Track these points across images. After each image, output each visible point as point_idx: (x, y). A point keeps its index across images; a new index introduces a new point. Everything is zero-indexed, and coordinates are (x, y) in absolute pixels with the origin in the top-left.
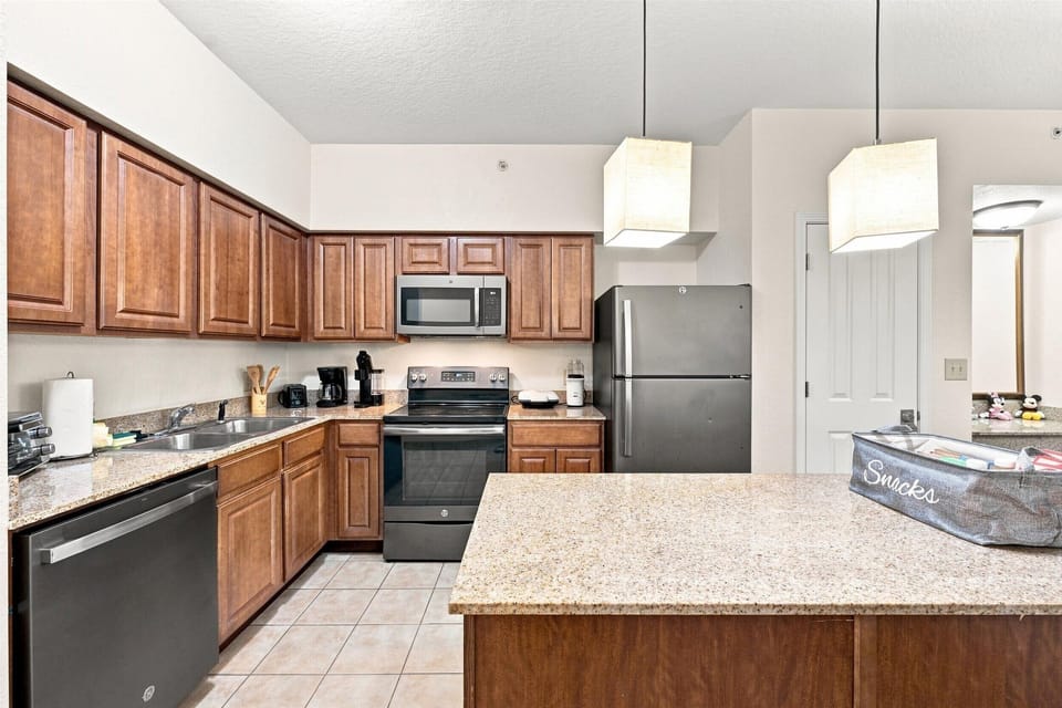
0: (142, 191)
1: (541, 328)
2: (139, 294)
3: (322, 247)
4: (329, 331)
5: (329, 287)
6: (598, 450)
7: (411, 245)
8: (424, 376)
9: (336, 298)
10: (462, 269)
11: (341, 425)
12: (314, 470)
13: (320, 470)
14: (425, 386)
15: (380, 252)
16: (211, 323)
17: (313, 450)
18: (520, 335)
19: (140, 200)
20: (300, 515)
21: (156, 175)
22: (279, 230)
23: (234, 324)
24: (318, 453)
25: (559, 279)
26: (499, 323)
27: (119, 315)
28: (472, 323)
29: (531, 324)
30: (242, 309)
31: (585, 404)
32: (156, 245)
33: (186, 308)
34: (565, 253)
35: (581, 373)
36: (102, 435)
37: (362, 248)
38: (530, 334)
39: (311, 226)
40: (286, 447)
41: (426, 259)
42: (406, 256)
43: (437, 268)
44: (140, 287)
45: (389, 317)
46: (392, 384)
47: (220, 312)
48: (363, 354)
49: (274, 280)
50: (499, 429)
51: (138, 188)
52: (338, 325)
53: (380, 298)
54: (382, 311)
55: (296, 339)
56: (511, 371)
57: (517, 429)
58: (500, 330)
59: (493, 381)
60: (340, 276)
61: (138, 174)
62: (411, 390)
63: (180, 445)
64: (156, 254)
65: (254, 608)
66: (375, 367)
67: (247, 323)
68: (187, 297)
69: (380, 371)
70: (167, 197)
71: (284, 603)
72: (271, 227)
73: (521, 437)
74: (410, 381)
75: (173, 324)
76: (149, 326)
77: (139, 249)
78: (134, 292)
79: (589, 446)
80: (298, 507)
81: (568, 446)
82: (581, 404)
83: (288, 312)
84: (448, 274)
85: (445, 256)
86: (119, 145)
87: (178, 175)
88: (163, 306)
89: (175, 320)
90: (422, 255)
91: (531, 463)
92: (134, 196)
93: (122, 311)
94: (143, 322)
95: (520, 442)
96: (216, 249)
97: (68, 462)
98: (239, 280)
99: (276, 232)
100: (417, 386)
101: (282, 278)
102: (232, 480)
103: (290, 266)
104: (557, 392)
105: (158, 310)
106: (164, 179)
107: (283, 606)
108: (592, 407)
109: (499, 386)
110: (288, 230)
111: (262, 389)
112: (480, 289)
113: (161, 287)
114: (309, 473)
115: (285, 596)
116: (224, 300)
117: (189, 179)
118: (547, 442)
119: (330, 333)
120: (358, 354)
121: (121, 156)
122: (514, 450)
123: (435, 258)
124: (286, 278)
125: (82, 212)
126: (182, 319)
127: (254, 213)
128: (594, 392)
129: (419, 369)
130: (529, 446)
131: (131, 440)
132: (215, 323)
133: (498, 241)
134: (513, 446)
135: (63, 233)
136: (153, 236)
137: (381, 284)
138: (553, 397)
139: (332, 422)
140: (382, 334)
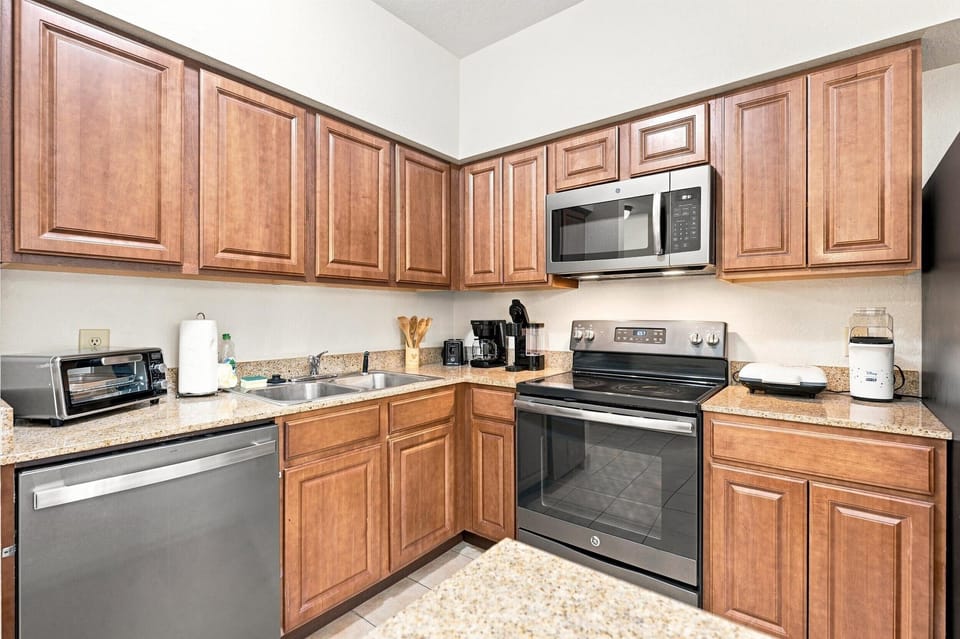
0: (245, 127)
1: (784, 246)
2: (242, 233)
3: (471, 176)
4: (480, 276)
5: (479, 224)
6: (928, 505)
7: (567, 150)
8: (591, 333)
9: (485, 234)
10: (638, 169)
11: (475, 390)
12: (440, 441)
13: (447, 443)
14: (593, 347)
15: (530, 169)
16: (329, 265)
17: (435, 416)
18: (741, 263)
19: (242, 135)
20: (413, 493)
21: (262, 110)
22: (419, 163)
23: (359, 268)
24: (446, 420)
25: (826, 148)
26: (696, 246)
27: (220, 255)
28: (649, 251)
29: (764, 242)
30: (369, 248)
31: (897, 398)
32: (261, 181)
33: (298, 249)
34: (840, 96)
35: (889, 335)
36: (227, 377)
37: (511, 168)
38: (761, 261)
39: (460, 154)
40: (392, 409)
41: (586, 166)
42: (560, 167)
43: (602, 176)
44: (243, 226)
45: (540, 254)
46: (553, 341)
47: (341, 254)
48: (516, 303)
49: (411, 219)
50: (684, 425)
51: (240, 124)
52: (487, 269)
53: (530, 228)
54: (532, 247)
55: (446, 286)
56: (730, 330)
57: (721, 431)
58: (701, 256)
59: (697, 344)
60: (489, 209)
61: (240, 109)
62: (576, 352)
63: (309, 396)
64: (261, 192)
65: (341, 595)
66: (532, 319)
67: (377, 266)
68: (298, 237)
69: (537, 326)
70: (274, 131)
71: (394, 595)
72: (407, 159)
73: (729, 445)
74: (574, 341)
75: (282, 265)
76: (255, 267)
77: (241, 187)
78: (237, 231)
79: (900, 491)
80: (410, 484)
81: (841, 482)
82: (889, 396)
83: (430, 254)
84: (618, 180)
85: (613, 155)
86: (218, 81)
87: (287, 107)
88: (270, 247)
89: (286, 261)
90: (581, 161)
91: (750, 497)
92: (236, 132)
93: (224, 251)
94: (248, 263)
95: (727, 454)
96: (335, 185)
97: (191, 399)
98: (365, 218)
99: (413, 165)
100: (582, 346)
101: (421, 217)
102: (306, 441)
103: (434, 203)
104: (824, 368)
105: (265, 250)
106: (270, 113)
107: (391, 598)
108: (920, 407)
109: (706, 351)
110: (433, 163)
111: (414, 342)
112: (663, 195)
113: (267, 226)
114: (428, 445)
115: (400, 586)
116: (345, 241)
117: (301, 111)
118: (788, 464)
119: (480, 279)
120: (511, 304)
121: (221, 92)
122: (715, 466)
123: (598, 162)
124: (428, 217)
125: (178, 151)
126: (293, 262)
127: (385, 144)
128: (924, 374)
129: (585, 324)
130: (749, 465)
131: (262, 384)
132: (336, 266)
133: (698, 111)
134: (716, 459)
135: (160, 173)
136: (258, 173)
137: (531, 211)
138: (815, 378)
139: (467, 385)
140: (531, 276)
